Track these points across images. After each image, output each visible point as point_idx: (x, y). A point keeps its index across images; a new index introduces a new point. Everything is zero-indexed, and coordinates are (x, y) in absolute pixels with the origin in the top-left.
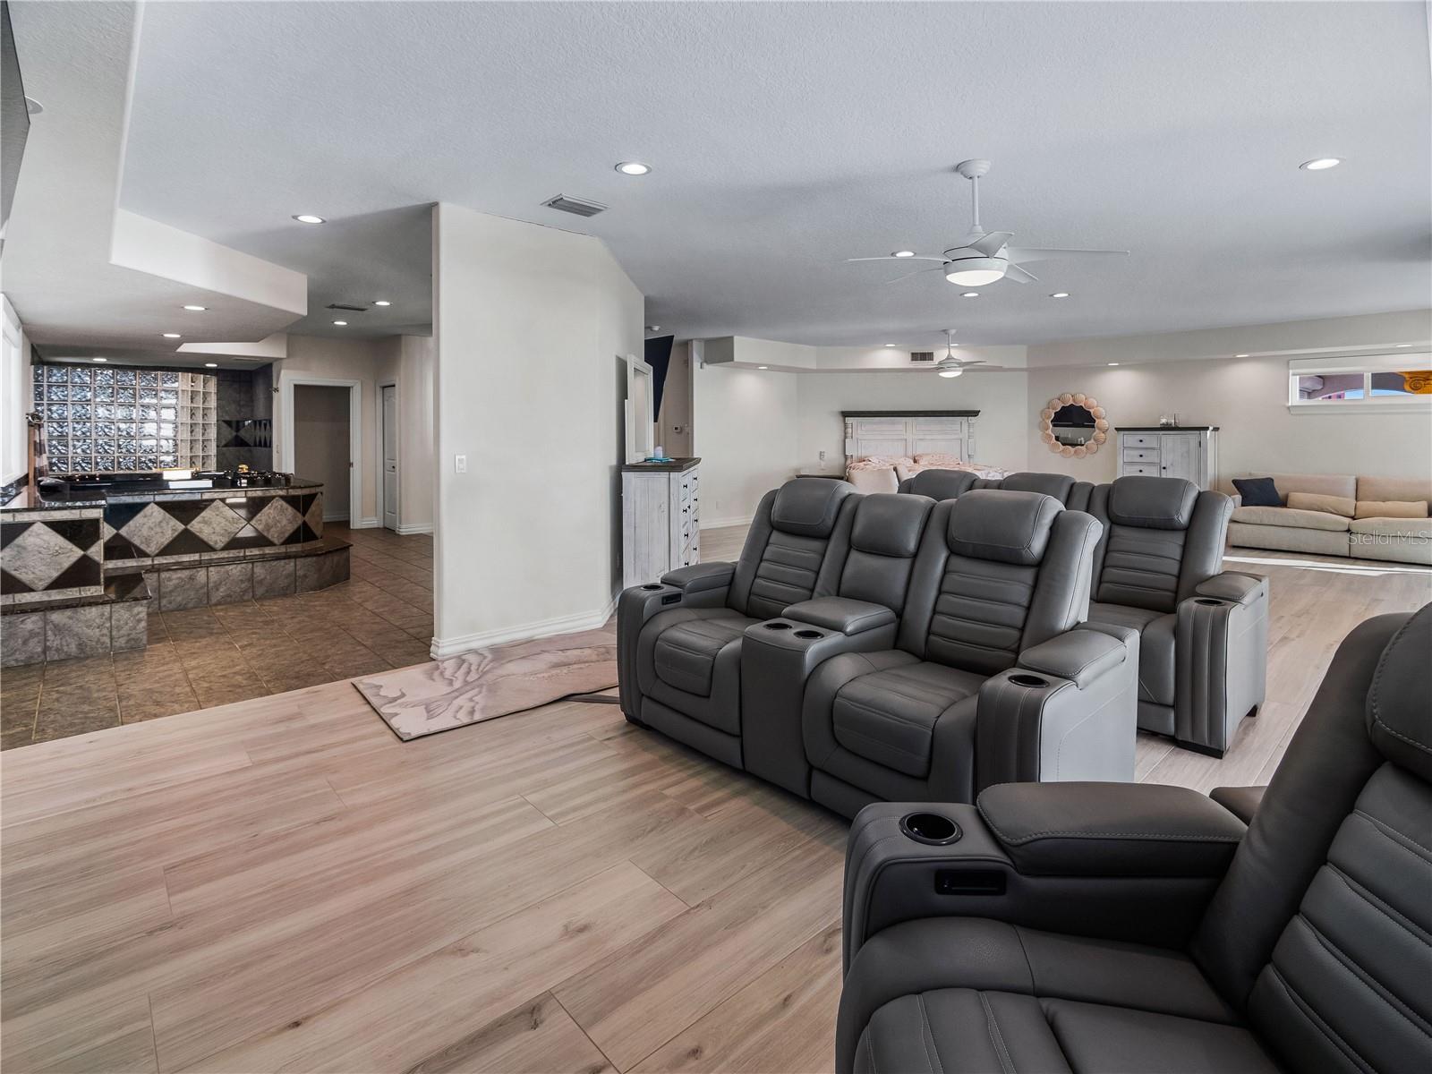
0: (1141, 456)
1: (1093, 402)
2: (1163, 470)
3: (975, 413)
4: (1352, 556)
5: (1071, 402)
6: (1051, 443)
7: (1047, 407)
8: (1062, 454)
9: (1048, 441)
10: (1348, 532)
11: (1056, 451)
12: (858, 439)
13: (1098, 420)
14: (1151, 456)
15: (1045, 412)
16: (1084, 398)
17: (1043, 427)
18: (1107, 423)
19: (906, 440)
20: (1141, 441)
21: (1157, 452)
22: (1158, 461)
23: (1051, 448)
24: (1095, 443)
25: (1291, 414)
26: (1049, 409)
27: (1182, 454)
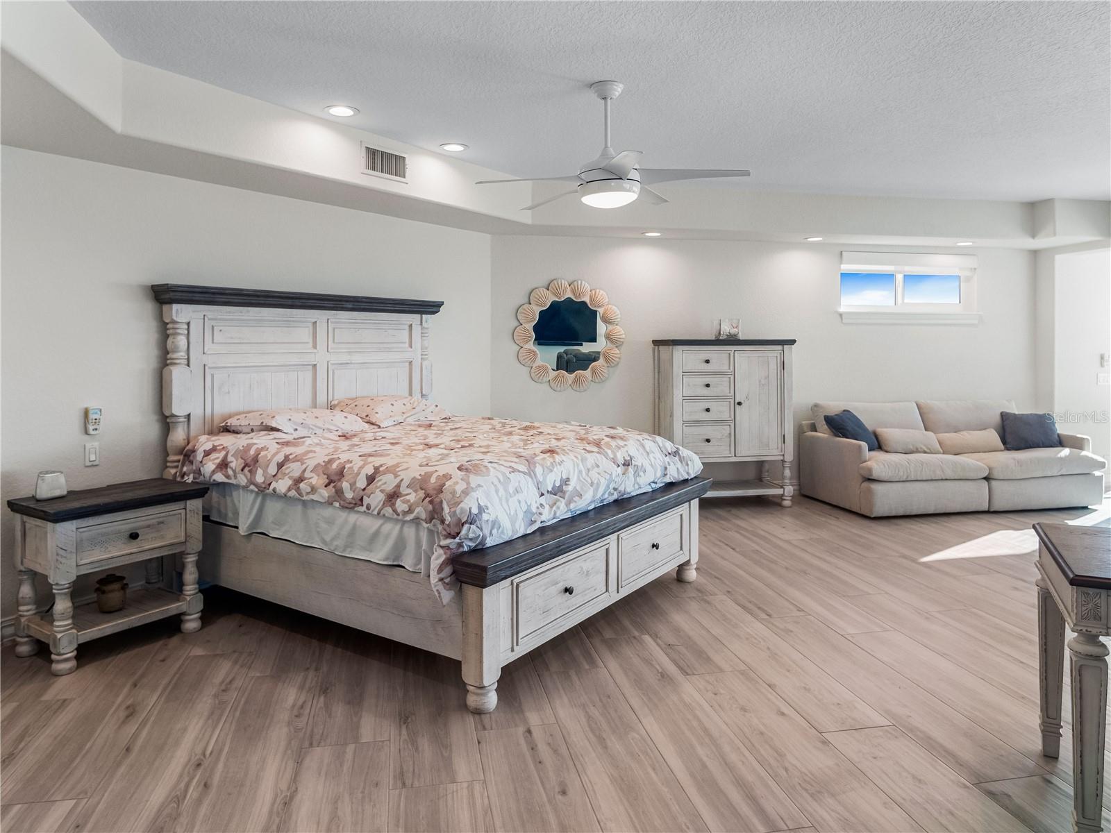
0: (708, 386)
1: (602, 295)
2: (737, 406)
3: (429, 308)
4: (995, 508)
5: (569, 295)
6: (534, 366)
7: (527, 300)
8: (552, 384)
9: (529, 363)
10: (987, 479)
11: (542, 380)
12: (206, 368)
13: (610, 327)
14: (720, 386)
15: (524, 309)
16: (589, 289)
17: (520, 338)
18: (623, 332)
19: (315, 365)
20: (707, 361)
21: (728, 379)
22: (730, 393)
23: (533, 375)
24: (606, 365)
25: (844, 324)
26: (530, 304)
27: (760, 381)
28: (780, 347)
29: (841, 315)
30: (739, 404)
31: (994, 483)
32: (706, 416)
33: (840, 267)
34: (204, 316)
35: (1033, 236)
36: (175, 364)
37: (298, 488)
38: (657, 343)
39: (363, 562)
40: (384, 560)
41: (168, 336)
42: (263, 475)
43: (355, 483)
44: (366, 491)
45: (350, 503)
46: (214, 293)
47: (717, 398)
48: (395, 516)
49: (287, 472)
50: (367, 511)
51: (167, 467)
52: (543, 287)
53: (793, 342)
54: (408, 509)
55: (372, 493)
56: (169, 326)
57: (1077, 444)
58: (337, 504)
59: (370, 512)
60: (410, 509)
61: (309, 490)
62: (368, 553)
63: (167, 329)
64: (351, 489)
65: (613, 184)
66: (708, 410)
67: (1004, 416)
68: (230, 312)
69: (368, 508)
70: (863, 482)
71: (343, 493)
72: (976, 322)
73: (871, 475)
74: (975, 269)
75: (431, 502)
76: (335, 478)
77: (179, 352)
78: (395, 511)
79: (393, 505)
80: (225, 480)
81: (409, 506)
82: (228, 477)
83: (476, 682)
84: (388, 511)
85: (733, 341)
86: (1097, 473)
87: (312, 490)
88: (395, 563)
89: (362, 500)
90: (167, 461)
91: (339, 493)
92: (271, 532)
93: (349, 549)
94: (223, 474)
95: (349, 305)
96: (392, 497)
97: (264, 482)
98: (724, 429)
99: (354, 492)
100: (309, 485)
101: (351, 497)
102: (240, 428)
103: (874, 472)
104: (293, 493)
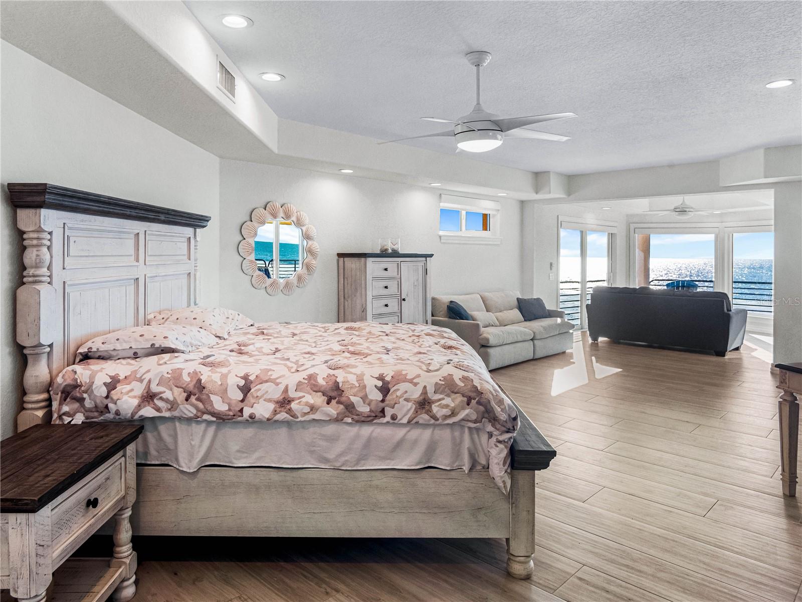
0: (386, 287)
1: (305, 217)
2: (403, 302)
4: (536, 356)
5: (282, 214)
6: (254, 275)
7: (248, 218)
8: (269, 290)
9: (251, 272)
10: (532, 340)
11: (262, 286)
12: (66, 285)
13: (310, 243)
14: (393, 289)
15: (248, 226)
16: (295, 211)
17: (244, 250)
18: (318, 247)
19: (137, 279)
20: (386, 269)
21: (397, 282)
22: (398, 292)
23: (253, 282)
24: (307, 273)
25: (442, 243)
26: (252, 221)
27: (414, 283)
28: (424, 259)
29: (440, 237)
30: (404, 300)
31: (536, 342)
32: (386, 310)
33: (439, 205)
34: (64, 224)
35: (537, 193)
36: (41, 282)
37: (290, 409)
38: (340, 255)
39: (379, 472)
40: (416, 465)
41: (24, 248)
42: (223, 402)
43: (366, 396)
44: (386, 402)
45: (368, 417)
46: (79, 198)
47: (391, 296)
48: (432, 421)
49: (259, 394)
50: (392, 421)
51: (24, 409)
52: (261, 207)
53: (431, 256)
54: (450, 413)
55: (396, 403)
56: (25, 236)
57: (560, 315)
58: (349, 420)
59: (396, 421)
60: (452, 413)
61: (307, 409)
62: (389, 461)
63: (24, 240)
64: (364, 403)
65: (491, 134)
66: (386, 305)
67: (518, 299)
68: (82, 221)
69: (394, 417)
70: (480, 348)
71: (354, 407)
72: (499, 243)
73: (488, 343)
74: (498, 210)
75: (479, 403)
76: (333, 394)
77: (42, 267)
78: (434, 418)
79: (429, 412)
80: (156, 414)
81: (451, 410)
82: (158, 410)
83: (527, 552)
84: (424, 417)
85: (395, 254)
86: (571, 331)
87: (311, 410)
88: (426, 466)
89: (383, 411)
90: (24, 402)
91: (350, 408)
92: (234, 461)
93: (363, 462)
94: (153, 408)
95: (162, 217)
96: (424, 404)
97: (230, 410)
98: (394, 318)
99: (369, 405)
100: (306, 405)
101: (369, 410)
102: (114, 353)
103: (490, 341)
104: (282, 416)
